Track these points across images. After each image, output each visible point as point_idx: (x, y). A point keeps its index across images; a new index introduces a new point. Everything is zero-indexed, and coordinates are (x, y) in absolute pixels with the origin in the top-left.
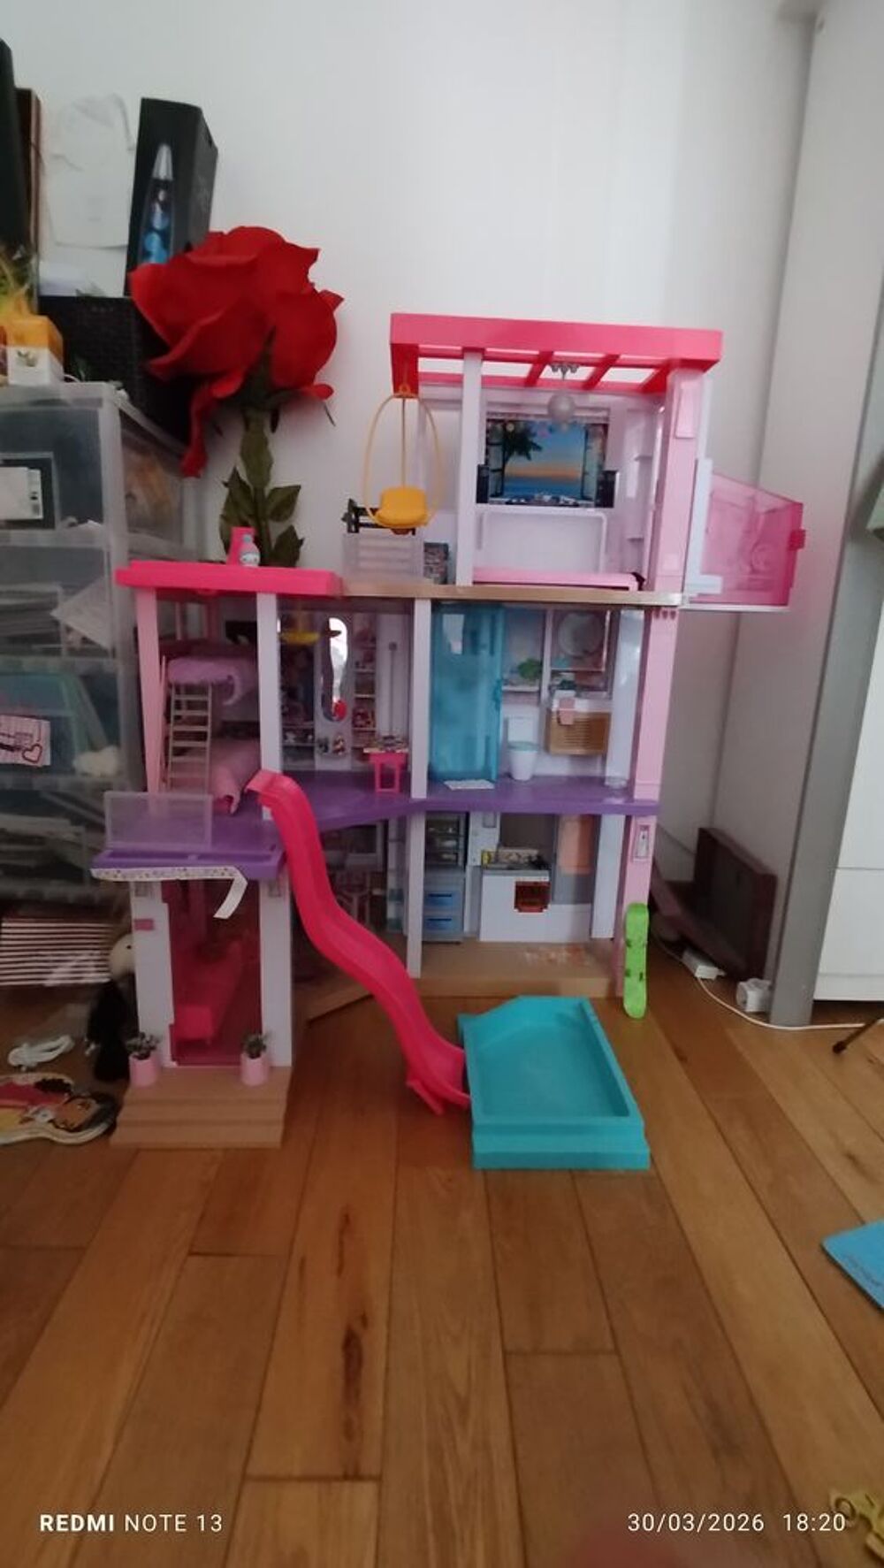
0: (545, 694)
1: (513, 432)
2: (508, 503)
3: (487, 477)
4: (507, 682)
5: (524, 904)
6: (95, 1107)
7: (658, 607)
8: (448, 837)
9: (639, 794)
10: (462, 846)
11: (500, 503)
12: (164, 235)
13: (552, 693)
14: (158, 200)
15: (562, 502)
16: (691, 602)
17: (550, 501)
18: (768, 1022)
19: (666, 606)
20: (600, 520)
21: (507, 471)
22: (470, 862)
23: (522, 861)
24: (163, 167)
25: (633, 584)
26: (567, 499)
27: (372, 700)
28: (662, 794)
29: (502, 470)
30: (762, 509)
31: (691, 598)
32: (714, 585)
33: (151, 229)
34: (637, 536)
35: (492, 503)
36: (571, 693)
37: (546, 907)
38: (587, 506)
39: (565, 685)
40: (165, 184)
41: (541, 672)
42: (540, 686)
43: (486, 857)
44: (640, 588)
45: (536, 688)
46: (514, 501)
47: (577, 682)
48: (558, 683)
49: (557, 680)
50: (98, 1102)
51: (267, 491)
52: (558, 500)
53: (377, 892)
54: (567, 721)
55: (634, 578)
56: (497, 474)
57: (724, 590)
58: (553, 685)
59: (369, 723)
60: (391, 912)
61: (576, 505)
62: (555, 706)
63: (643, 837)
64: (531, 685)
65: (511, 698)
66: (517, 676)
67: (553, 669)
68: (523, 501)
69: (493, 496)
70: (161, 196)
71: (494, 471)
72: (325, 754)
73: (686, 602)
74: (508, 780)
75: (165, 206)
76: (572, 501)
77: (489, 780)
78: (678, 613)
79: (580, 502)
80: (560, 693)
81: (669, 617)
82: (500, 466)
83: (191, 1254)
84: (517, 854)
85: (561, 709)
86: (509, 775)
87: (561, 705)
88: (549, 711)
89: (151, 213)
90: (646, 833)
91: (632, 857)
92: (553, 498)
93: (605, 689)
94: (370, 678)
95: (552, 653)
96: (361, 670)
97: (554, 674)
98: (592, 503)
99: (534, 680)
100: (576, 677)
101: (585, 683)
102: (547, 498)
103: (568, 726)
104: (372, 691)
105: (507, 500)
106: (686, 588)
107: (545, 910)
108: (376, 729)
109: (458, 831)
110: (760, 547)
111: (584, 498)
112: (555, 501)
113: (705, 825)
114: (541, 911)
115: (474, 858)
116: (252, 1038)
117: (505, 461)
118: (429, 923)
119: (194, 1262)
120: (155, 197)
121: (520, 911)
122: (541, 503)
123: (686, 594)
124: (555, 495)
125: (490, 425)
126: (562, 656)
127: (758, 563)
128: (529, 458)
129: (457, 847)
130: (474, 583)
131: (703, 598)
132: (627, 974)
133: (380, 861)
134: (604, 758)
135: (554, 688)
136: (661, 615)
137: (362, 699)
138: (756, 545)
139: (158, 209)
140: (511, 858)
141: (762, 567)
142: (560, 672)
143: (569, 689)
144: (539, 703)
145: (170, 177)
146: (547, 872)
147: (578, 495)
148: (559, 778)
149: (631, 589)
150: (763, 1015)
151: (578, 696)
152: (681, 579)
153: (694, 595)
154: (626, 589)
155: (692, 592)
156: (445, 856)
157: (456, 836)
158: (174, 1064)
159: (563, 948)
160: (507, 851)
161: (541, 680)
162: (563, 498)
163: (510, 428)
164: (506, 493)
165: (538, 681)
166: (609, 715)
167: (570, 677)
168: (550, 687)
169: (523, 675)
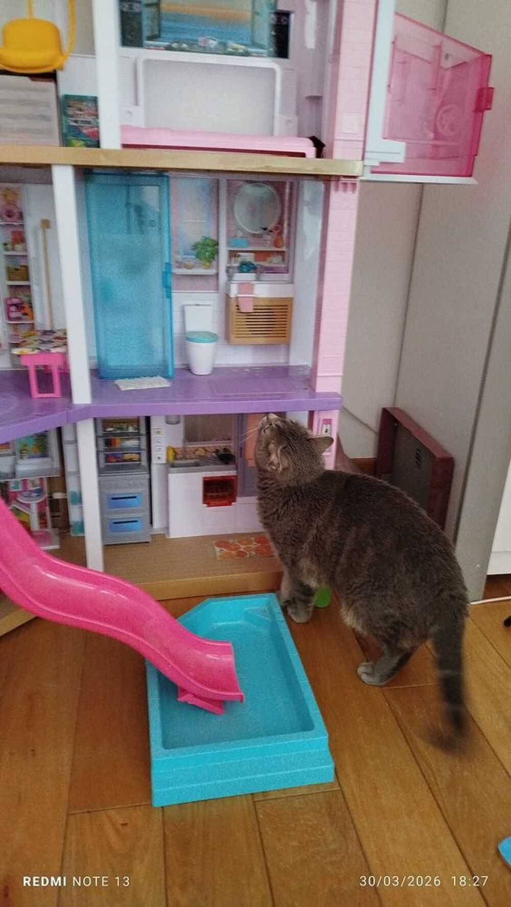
0: (223, 277)
2: (167, 48)
3: (142, 13)
4: (180, 265)
5: (212, 497)
7: (338, 178)
8: (128, 436)
9: (322, 386)
10: (144, 445)
11: (158, 48)
13: (230, 277)
15: (229, 49)
16: (373, 172)
17: (216, 47)
19: (345, 177)
20: (272, 72)
21: (163, 5)
22: (155, 460)
23: (209, 455)
25: (310, 151)
26: (235, 46)
27: (28, 287)
28: (344, 387)
29: (157, 4)
30: (448, 64)
31: (372, 167)
32: (396, 151)
34: (315, 94)
35: (147, 47)
36: (249, 277)
37: (235, 501)
38: (259, 55)
39: (246, 267)
41: (217, 252)
42: (218, 269)
43: (171, 453)
44: (319, 154)
45: (212, 271)
46: (174, 45)
47: (256, 263)
48: (237, 265)
49: (235, 262)
52: (225, 46)
53: (58, 496)
54: (248, 308)
55: (311, 142)
56: (153, 9)
57: (407, 158)
58: (232, 267)
59: (26, 314)
60: (74, 516)
61: (246, 54)
62: (234, 292)
64: (207, 268)
65: (184, 282)
66: (192, 258)
67: (230, 248)
68: (184, 46)
69: (147, 38)
71: (148, 5)
73: (368, 170)
74: (189, 375)
76: (240, 48)
77: (166, 377)
78: (358, 184)
79: (250, 50)
80: (240, 277)
81: (350, 187)
82: (154, 1)
84: (204, 448)
85: (240, 295)
86: (188, 369)
87: (240, 291)
88: (227, 296)
90: (328, 427)
92: (220, 43)
93: (286, 271)
95: (228, 231)
97: (233, 254)
98: (264, 52)
99: (210, 262)
100: (256, 259)
101: (265, 264)
102: (212, 43)
103: (248, 314)
104: (27, 277)
105: (166, 44)
106: (367, 155)
107: (233, 503)
109: (138, 429)
110: (445, 108)
111: (254, 44)
112: (221, 47)
113: (388, 404)
114: (230, 504)
115: (160, 455)
118: (109, 526)
121: (209, 505)
122: (205, 50)
123: (367, 162)
124: (222, 40)
126: (240, 234)
127: (443, 126)
129: (139, 448)
130: (125, 146)
131: (386, 167)
133: (57, 465)
134: (288, 345)
135: (231, 270)
136: (341, 186)
137: (16, 287)
138: (442, 104)
140: (198, 453)
141: (445, 131)
142: (238, 252)
143: (248, 271)
144: (217, 288)
146: (232, 466)
147: (248, 42)
148: (241, 369)
149: (308, 156)
151: (258, 279)
152: (361, 145)
153: (377, 164)
154: (303, 155)
155: (373, 160)
156: (127, 456)
157: (137, 435)
160: (192, 446)
161: (218, 261)
162: (232, 45)
164: (164, 35)
165: (214, 263)
166: (290, 300)
167: (249, 258)
168: (228, 270)
169: (197, 256)
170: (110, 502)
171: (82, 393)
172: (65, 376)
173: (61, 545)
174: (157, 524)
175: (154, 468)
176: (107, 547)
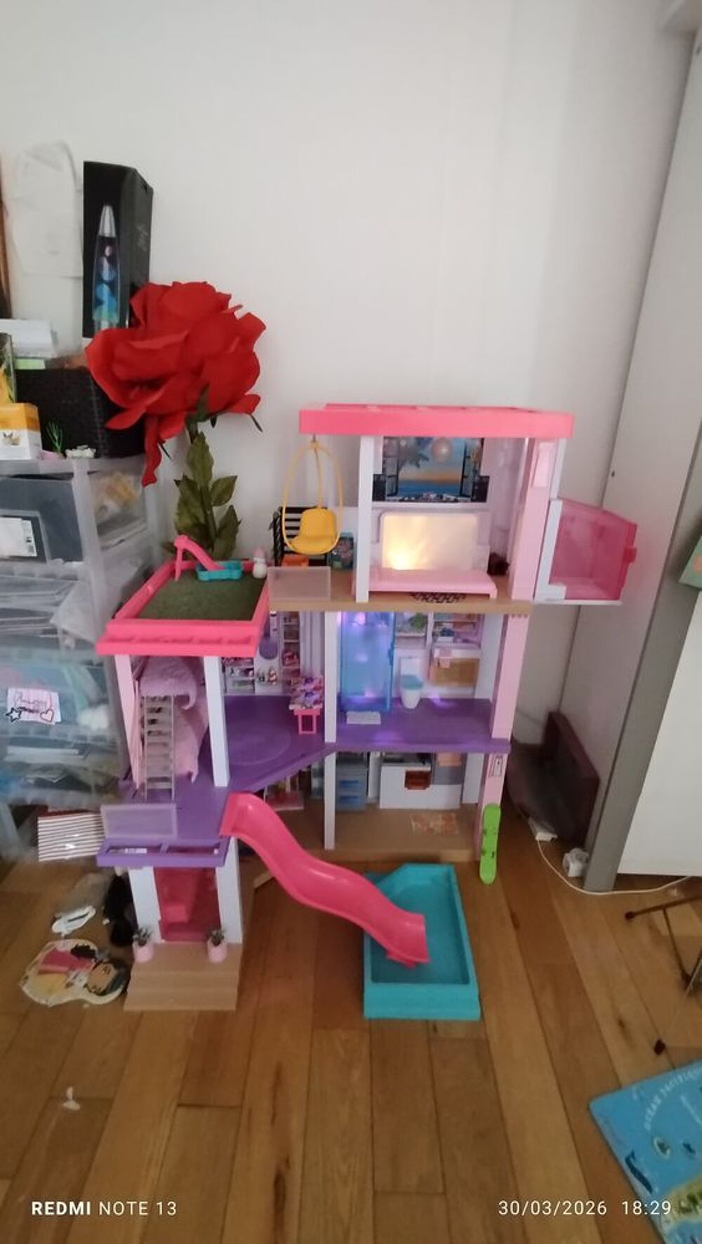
0: (430, 639)
1: (406, 446)
2: (402, 501)
3: (385, 482)
4: (402, 630)
5: (411, 784)
6: (113, 972)
11: (395, 501)
12: (112, 285)
13: (434, 641)
14: (105, 256)
15: (444, 499)
17: (435, 499)
18: (582, 888)
21: (401, 476)
22: (372, 756)
24: (107, 226)
25: (493, 593)
26: (449, 497)
27: (298, 644)
29: (397, 476)
32: (558, 596)
33: (101, 281)
35: (389, 501)
36: (449, 640)
38: (465, 501)
39: (446, 633)
40: (110, 241)
41: (427, 623)
42: (426, 633)
45: (423, 634)
46: (406, 499)
47: (454, 630)
48: (439, 631)
49: (439, 629)
50: (115, 967)
51: (210, 486)
52: (442, 497)
54: (446, 665)
56: (393, 479)
58: (436, 633)
59: (295, 663)
61: (456, 501)
62: (437, 653)
63: (499, 763)
64: (419, 632)
65: (403, 641)
66: (408, 626)
67: (437, 620)
68: (413, 498)
69: (388, 495)
70: (108, 251)
71: (390, 477)
72: (262, 683)
75: (112, 260)
76: (452, 498)
79: (459, 499)
80: (442, 640)
81: (523, 617)
82: (395, 473)
83: (179, 1105)
85: (441, 658)
87: (441, 653)
88: (431, 655)
89: (100, 266)
90: (501, 760)
91: (489, 776)
92: (438, 496)
94: (295, 629)
96: (288, 623)
97: (437, 624)
98: (469, 499)
99: (421, 629)
100: (454, 626)
101: (461, 631)
102: (433, 496)
103: (446, 669)
104: (297, 637)
105: (401, 498)
106: (537, 593)
107: (427, 788)
108: (301, 667)
111: (462, 495)
112: (439, 498)
113: (553, 709)
114: (424, 788)
116: (214, 933)
117: (399, 469)
118: (340, 799)
119: (181, 1111)
120: (103, 253)
121: (409, 788)
122: (427, 500)
124: (440, 494)
125: (386, 441)
128: (418, 466)
130: (371, 595)
132: (483, 852)
134: (474, 687)
135: (436, 635)
136: (516, 616)
137: (290, 643)
139: (106, 264)
142: (442, 622)
143: (448, 636)
144: (424, 647)
145: (114, 235)
146: (429, 765)
147: (458, 494)
150: (580, 880)
151: (454, 643)
152: (533, 589)
158: (163, 941)
159: (440, 816)
161: (426, 628)
162: (445, 496)
163: (403, 443)
164: (399, 493)
165: (424, 629)
166: (478, 660)
167: (448, 626)
168: (434, 634)
169: (412, 624)
170: (341, 784)
171: (330, 735)
172: (321, 718)
173: (305, 807)
174: (371, 794)
175: (371, 762)
176: (337, 812)
